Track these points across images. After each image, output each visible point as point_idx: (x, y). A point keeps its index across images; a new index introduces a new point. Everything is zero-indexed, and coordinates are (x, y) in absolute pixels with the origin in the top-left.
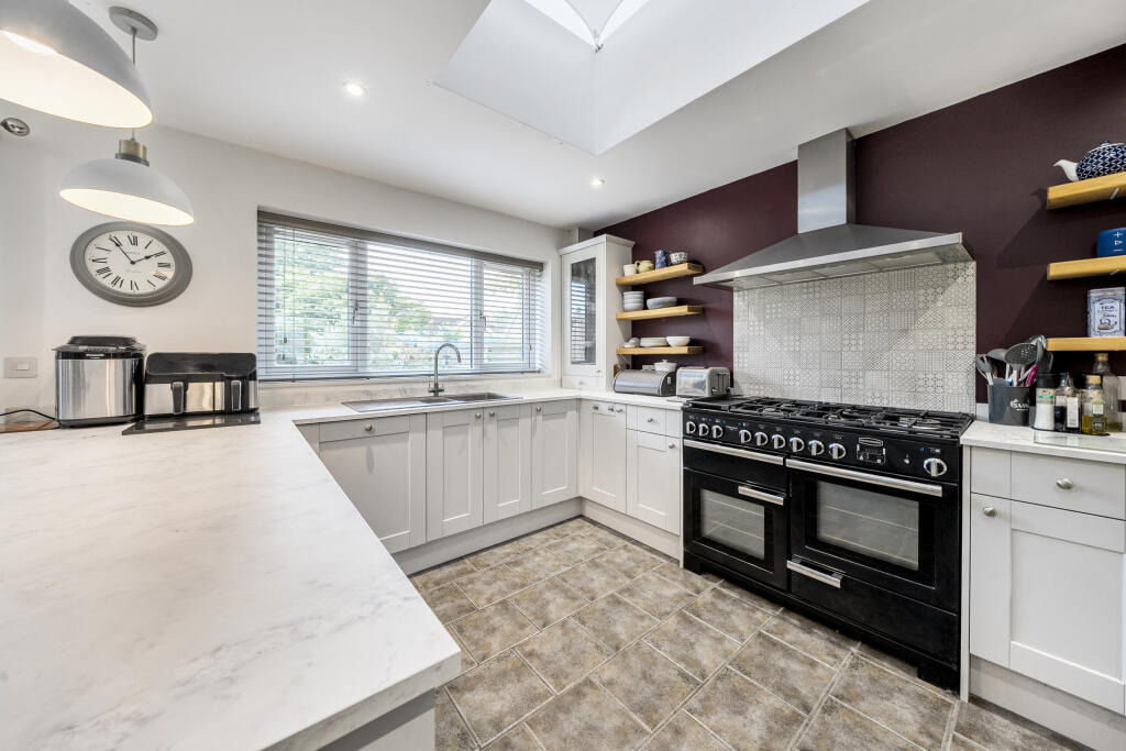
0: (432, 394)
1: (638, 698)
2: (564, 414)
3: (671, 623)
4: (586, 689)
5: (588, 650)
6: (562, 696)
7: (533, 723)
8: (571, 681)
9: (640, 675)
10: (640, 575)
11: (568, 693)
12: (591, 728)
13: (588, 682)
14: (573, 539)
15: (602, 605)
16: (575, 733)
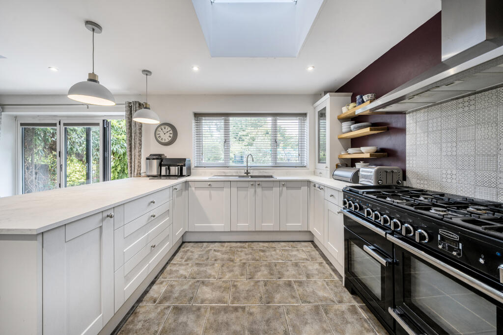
0: (246, 174)
1: (255, 327)
2: (299, 188)
3: (306, 307)
4: (240, 310)
5: (256, 297)
6: (230, 306)
7: (212, 308)
8: (238, 304)
9: (266, 319)
10: (315, 278)
11: (233, 307)
12: (227, 324)
13: (243, 308)
14: (298, 250)
15: (281, 283)
16: (221, 321)
